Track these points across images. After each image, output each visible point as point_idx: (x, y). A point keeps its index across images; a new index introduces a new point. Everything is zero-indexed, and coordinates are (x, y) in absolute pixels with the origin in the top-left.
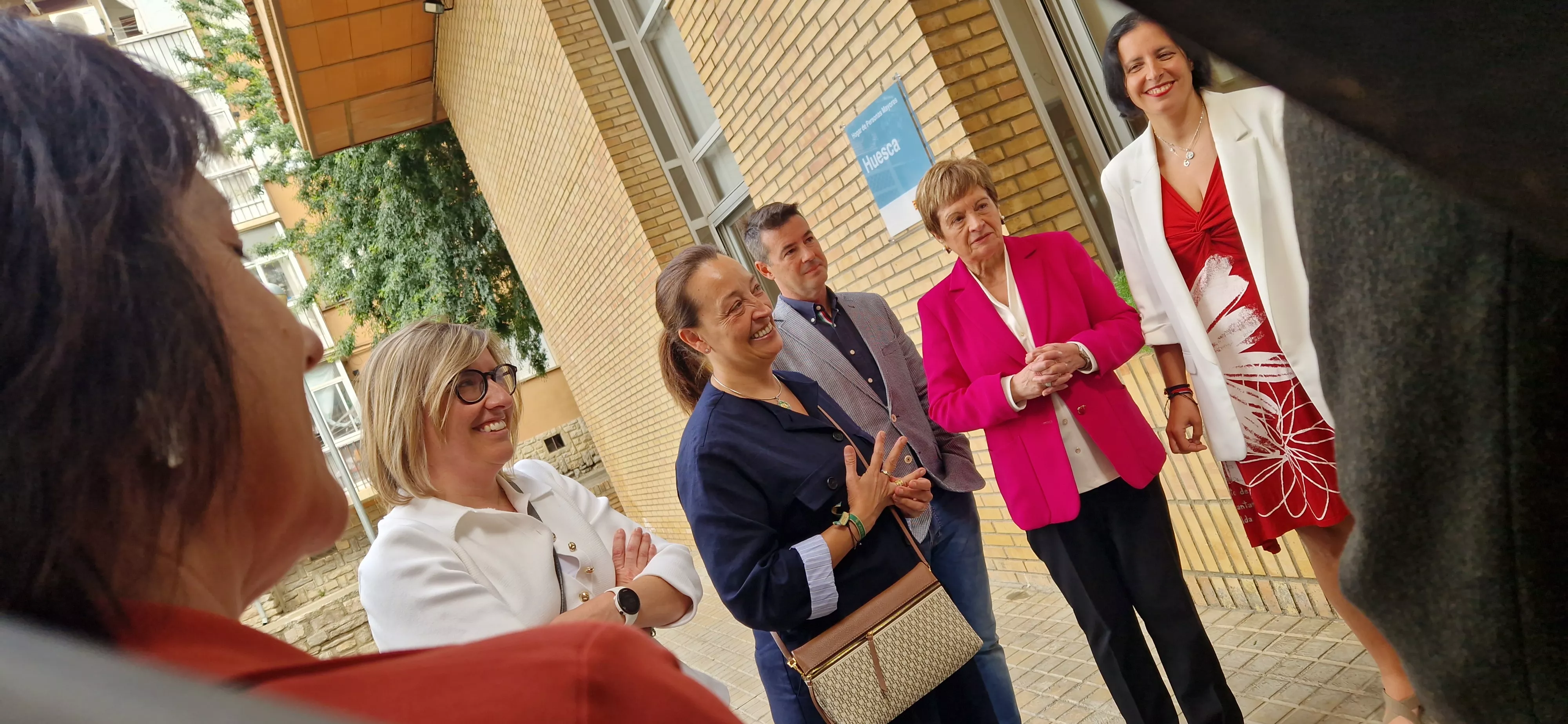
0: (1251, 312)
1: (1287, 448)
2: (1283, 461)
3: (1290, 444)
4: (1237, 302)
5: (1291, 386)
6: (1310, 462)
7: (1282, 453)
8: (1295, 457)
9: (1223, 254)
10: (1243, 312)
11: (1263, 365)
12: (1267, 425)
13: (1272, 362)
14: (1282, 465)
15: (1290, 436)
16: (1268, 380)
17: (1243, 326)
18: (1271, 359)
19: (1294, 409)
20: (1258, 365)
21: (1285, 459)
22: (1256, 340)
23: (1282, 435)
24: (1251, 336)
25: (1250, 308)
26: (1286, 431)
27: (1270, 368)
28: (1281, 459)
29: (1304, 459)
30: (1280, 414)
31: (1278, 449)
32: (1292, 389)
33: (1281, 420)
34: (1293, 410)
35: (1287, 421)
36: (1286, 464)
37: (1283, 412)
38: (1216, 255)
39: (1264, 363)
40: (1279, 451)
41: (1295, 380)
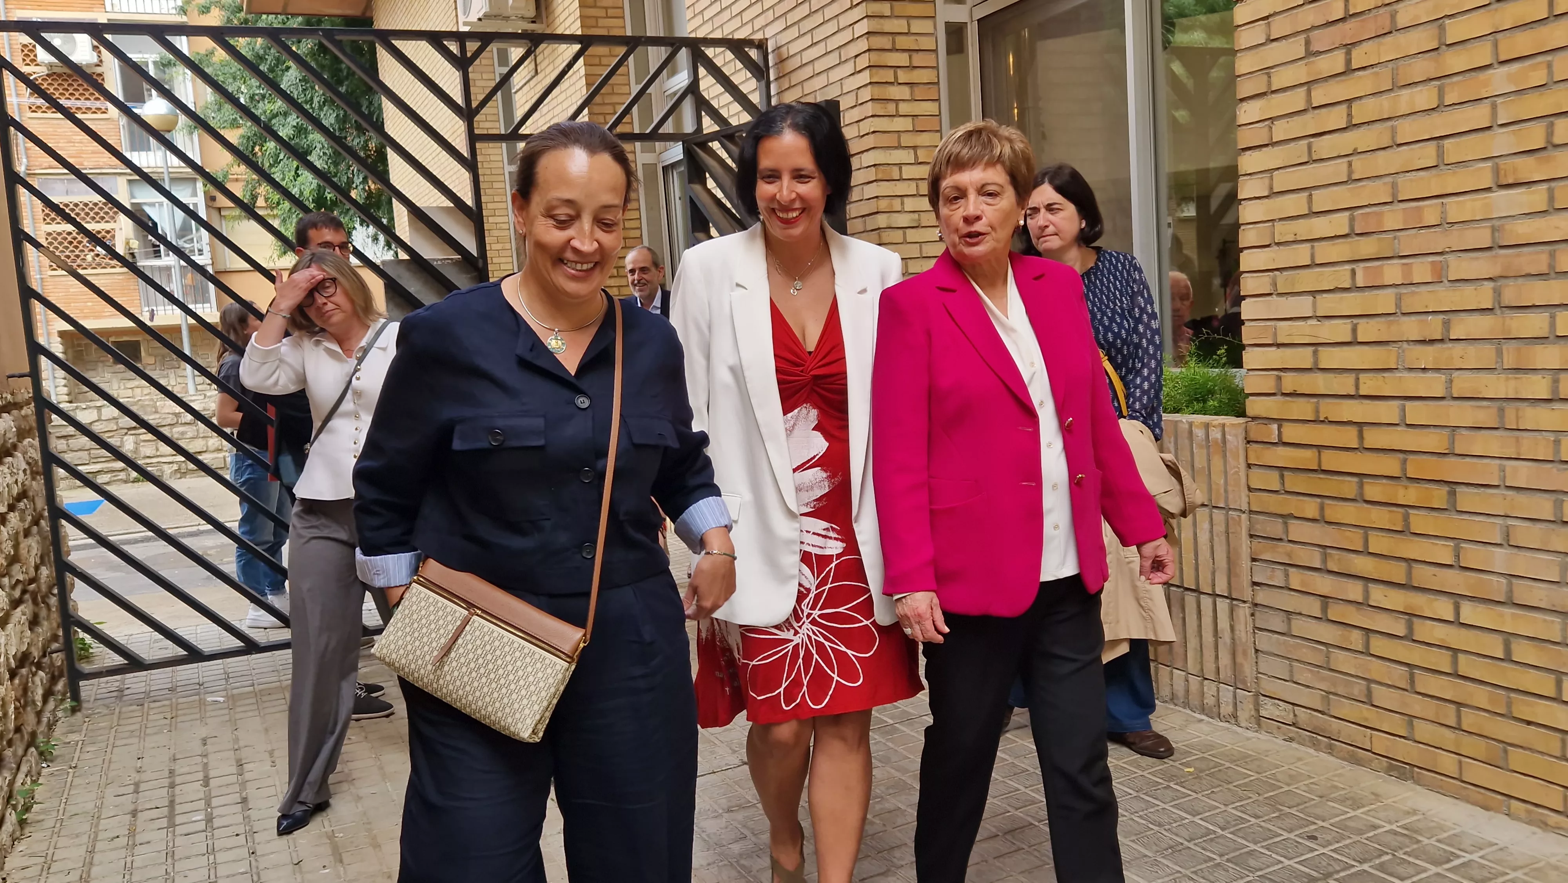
0: (825, 475)
1: (807, 625)
2: (793, 643)
3: (814, 622)
4: (807, 464)
5: (832, 562)
6: (827, 644)
7: (796, 634)
8: (813, 637)
9: (815, 406)
10: (816, 474)
11: (814, 533)
13: (824, 533)
14: (791, 648)
15: (816, 613)
16: (814, 551)
18: (824, 530)
19: (829, 586)
20: (809, 532)
21: (797, 640)
22: (815, 507)
23: (807, 612)
24: (812, 501)
25: (826, 471)
26: (813, 608)
27: (820, 538)
28: (793, 641)
29: (822, 640)
30: (813, 588)
31: (794, 628)
32: (833, 566)
33: (812, 595)
34: (827, 587)
35: (818, 597)
36: (796, 647)
37: (817, 588)
38: (806, 406)
39: (816, 532)
40: (792, 631)
41: (839, 557)
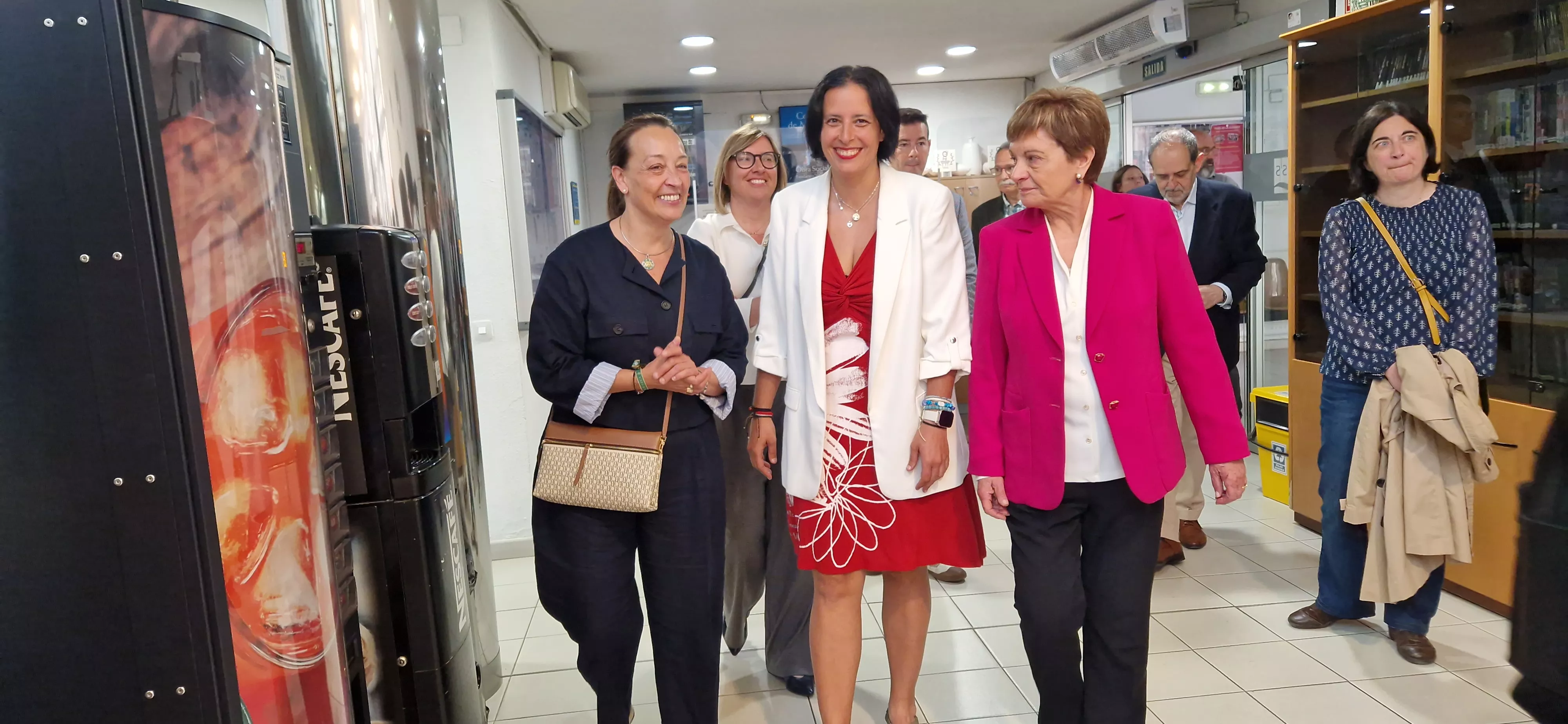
0: (858, 374)
1: (839, 496)
2: (826, 510)
3: (844, 494)
4: (854, 361)
5: (865, 447)
6: (852, 513)
7: (829, 501)
8: (843, 506)
9: (856, 319)
10: (855, 371)
11: (852, 421)
12: (828, 472)
13: (860, 422)
14: (823, 512)
15: (847, 486)
16: (851, 435)
17: (851, 383)
18: (861, 419)
19: (860, 465)
20: (848, 420)
21: (829, 507)
22: (856, 398)
23: (839, 484)
24: (853, 394)
25: (863, 370)
26: (845, 482)
27: (857, 425)
28: (824, 507)
29: (849, 509)
30: (847, 466)
31: (827, 497)
32: (866, 450)
33: (845, 471)
34: (858, 466)
35: (849, 474)
36: (827, 514)
37: (850, 465)
38: (850, 319)
39: (854, 420)
40: (825, 499)
41: (871, 443)
